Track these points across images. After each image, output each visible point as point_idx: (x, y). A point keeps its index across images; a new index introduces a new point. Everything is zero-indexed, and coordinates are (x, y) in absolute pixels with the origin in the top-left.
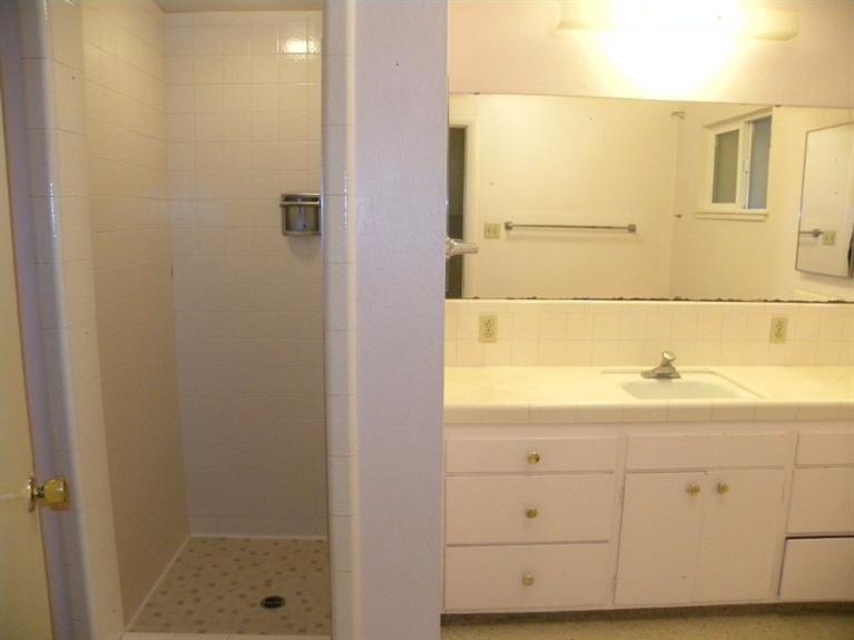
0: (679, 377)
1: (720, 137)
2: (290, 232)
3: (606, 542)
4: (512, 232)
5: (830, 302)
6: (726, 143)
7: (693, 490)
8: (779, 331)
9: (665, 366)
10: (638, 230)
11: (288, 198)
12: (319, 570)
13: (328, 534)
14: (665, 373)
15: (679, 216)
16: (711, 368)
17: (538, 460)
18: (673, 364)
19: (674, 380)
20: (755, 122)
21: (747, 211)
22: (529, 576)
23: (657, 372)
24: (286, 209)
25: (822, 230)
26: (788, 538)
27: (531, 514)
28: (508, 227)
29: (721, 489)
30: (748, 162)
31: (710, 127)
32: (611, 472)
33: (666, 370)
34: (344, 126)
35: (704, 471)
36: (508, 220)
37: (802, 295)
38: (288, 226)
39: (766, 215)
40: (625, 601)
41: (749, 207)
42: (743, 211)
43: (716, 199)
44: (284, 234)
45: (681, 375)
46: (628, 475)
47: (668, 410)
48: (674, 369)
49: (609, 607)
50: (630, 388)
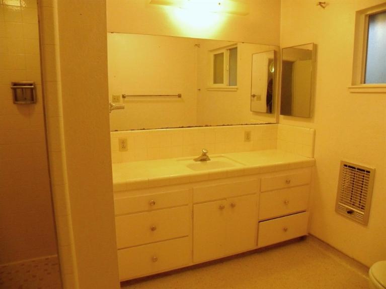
0: (210, 160)
1: (216, 56)
2: (17, 102)
3: (187, 236)
4: (126, 99)
5: (266, 124)
6: (218, 58)
7: (221, 208)
8: (248, 137)
9: (203, 155)
10: (182, 96)
11: (15, 84)
12: (49, 274)
13: (58, 253)
14: (204, 159)
15: (200, 90)
16: (223, 155)
17: (154, 203)
18: (207, 154)
19: (208, 161)
20: (230, 50)
21: (228, 87)
22: (155, 257)
23: (201, 158)
24: (15, 90)
25: (256, 94)
26: (259, 222)
27: (153, 229)
28: (124, 97)
29: (233, 206)
30: (228, 66)
31: (211, 51)
32: (187, 205)
33: (205, 157)
34: (54, 45)
35: (225, 199)
36: (123, 94)
37: (255, 121)
38: (16, 99)
39: (237, 89)
40: (198, 260)
41: (229, 85)
42: (226, 87)
43: (215, 82)
44: (14, 103)
45: (211, 159)
46: (194, 205)
47: (209, 175)
48: (208, 156)
49: (191, 264)
50: (190, 166)
